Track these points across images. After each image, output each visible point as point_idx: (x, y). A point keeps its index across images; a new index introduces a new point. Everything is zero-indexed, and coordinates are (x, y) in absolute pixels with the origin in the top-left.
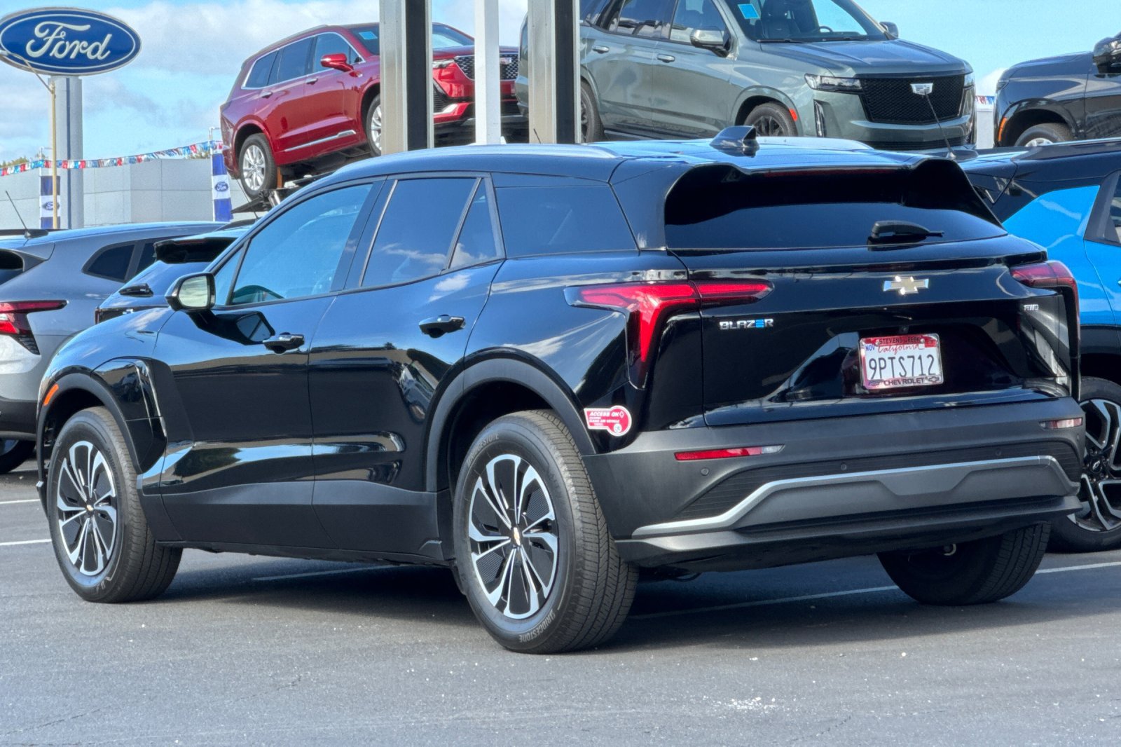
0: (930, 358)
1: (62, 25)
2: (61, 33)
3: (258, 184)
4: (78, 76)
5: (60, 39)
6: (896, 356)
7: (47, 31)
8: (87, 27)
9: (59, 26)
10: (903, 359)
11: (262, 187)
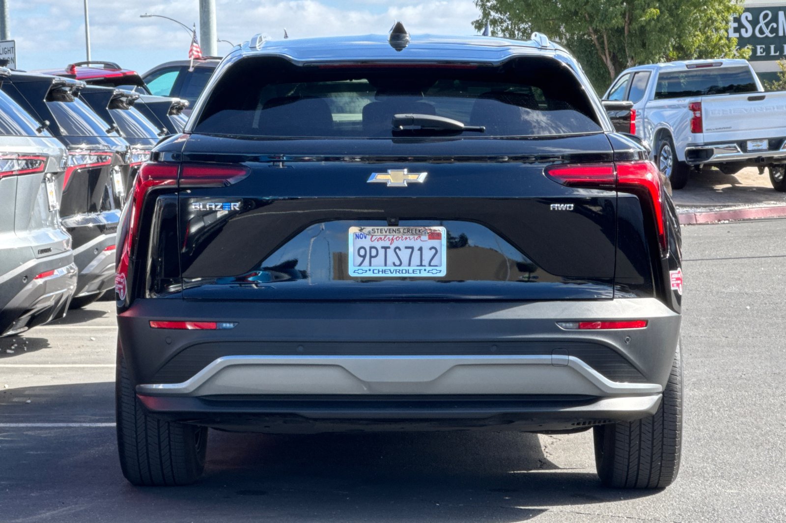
0: (433, 251)
6: (391, 246)
10: (400, 249)
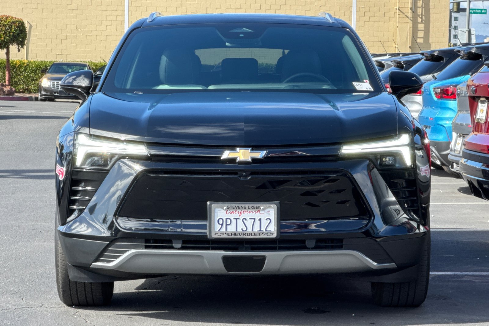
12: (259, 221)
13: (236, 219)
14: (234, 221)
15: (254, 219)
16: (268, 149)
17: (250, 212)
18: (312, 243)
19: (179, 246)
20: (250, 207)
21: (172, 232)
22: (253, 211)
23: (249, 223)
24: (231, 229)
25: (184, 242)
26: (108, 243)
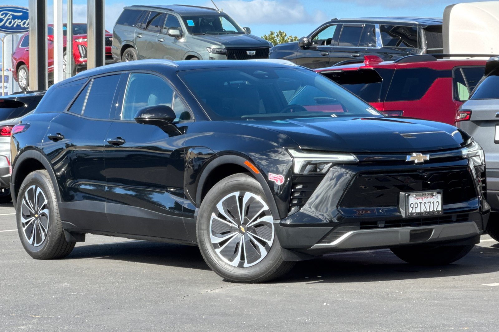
1: (10, 13)
2: (10, 16)
3: (24, 84)
4: (17, 34)
5: (10, 19)
7: (4, 15)
8: (21, 14)
9: (9, 13)
11: (25, 85)
12: (433, 204)
13: (421, 203)
14: (419, 205)
15: (430, 202)
16: (430, 153)
17: (428, 198)
18: (454, 219)
19: (383, 225)
20: (428, 194)
21: (379, 216)
22: (429, 197)
23: (428, 205)
24: (418, 210)
25: (386, 222)
26: (333, 228)
